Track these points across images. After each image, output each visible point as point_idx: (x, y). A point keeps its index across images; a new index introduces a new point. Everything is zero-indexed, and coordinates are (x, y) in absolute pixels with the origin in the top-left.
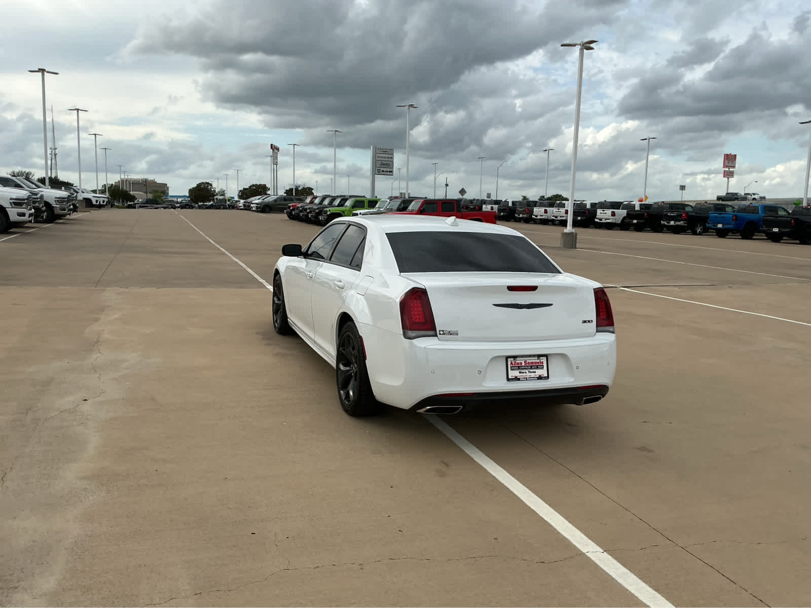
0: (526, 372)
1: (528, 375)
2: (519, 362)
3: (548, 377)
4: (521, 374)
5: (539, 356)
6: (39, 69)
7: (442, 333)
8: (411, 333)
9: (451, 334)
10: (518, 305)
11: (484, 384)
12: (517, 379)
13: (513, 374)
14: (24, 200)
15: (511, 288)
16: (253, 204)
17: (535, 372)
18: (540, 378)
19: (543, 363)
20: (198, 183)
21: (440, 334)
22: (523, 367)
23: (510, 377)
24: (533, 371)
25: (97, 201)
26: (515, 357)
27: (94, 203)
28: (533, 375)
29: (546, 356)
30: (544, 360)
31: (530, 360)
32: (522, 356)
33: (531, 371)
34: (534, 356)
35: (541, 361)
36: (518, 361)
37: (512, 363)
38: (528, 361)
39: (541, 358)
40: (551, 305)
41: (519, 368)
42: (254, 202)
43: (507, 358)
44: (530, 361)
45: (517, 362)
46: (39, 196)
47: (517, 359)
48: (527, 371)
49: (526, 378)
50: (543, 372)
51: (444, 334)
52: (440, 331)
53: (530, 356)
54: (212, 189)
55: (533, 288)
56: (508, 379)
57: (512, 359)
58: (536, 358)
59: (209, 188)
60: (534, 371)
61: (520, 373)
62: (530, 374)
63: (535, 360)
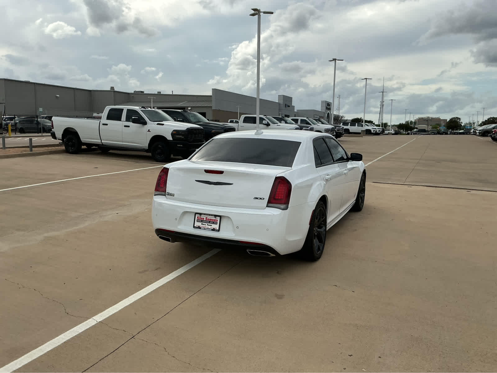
0: (205, 225)
1: (207, 226)
2: (203, 217)
3: (219, 230)
4: (202, 225)
5: (216, 216)
6: (333, 59)
7: (168, 194)
9: (171, 195)
10: (209, 182)
11: (179, 227)
12: (199, 228)
13: (197, 224)
15: (207, 171)
16: (478, 130)
17: (211, 226)
18: (214, 230)
19: (217, 220)
20: (451, 118)
21: (167, 195)
22: (204, 221)
23: (195, 226)
24: (210, 224)
25: (374, 131)
26: (200, 214)
27: (372, 132)
28: (210, 227)
29: (220, 217)
30: (218, 219)
31: (209, 217)
32: (205, 214)
33: (209, 224)
34: (212, 215)
35: (217, 219)
36: (203, 216)
37: (198, 217)
38: (208, 218)
39: (217, 217)
40: (232, 184)
41: (202, 221)
42: (478, 129)
43: (196, 213)
44: (209, 218)
45: (202, 217)
47: (202, 215)
48: (206, 224)
49: (205, 228)
50: (216, 227)
51: (168, 195)
52: (167, 193)
53: (210, 215)
54: (460, 122)
55: (221, 172)
57: (199, 215)
58: (213, 217)
59: (458, 121)
60: (211, 225)
61: (202, 224)
62: (208, 226)
63: (213, 218)
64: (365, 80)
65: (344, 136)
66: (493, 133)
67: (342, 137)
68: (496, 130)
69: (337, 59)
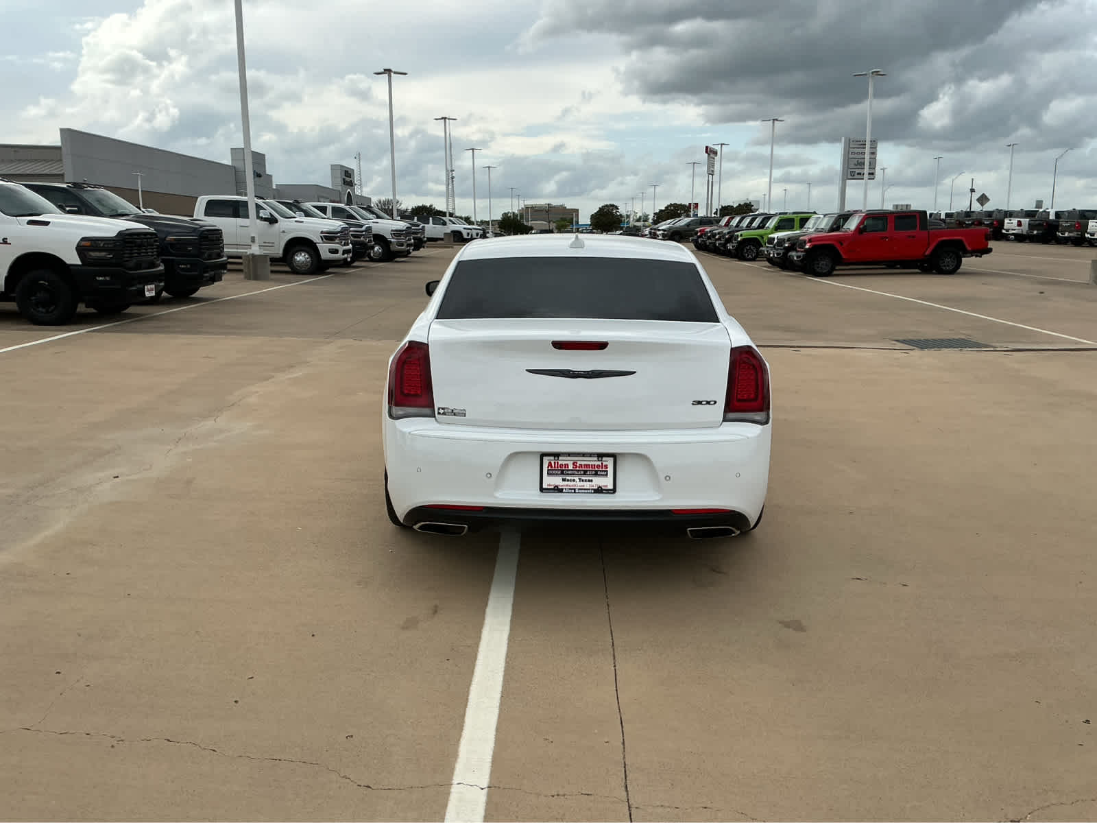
0: (574, 480)
1: (578, 484)
2: (564, 463)
3: (614, 491)
4: (566, 483)
5: (600, 456)
6: (385, 70)
7: (441, 411)
8: (398, 411)
9: (455, 415)
10: (570, 371)
11: (497, 494)
12: (557, 490)
13: (549, 481)
14: (337, 233)
15: (559, 345)
16: (659, 230)
17: (592, 481)
18: (599, 490)
19: (607, 468)
20: (601, 206)
21: (439, 413)
22: (570, 472)
23: (545, 486)
24: (587, 478)
25: (468, 234)
26: (557, 455)
27: (465, 236)
28: (587, 485)
29: (614, 456)
30: (609, 462)
31: (582, 461)
32: (569, 454)
33: (583, 478)
34: (591, 455)
35: (604, 463)
36: (562, 461)
37: (550, 464)
38: (579, 463)
39: (604, 459)
40: (635, 372)
41: (562, 473)
42: (660, 228)
43: (543, 455)
44: (583, 463)
45: (560, 463)
46: (364, 228)
47: (560, 458)
48: (577, 479)
49: (575, 489)
50: (607, 482)
51: (444, 414)
52: (439, 409)
53: (584, 455)
54: (618, 213)
55: (602, 346)
56: (542, 489)
57: (552, 458)
58: (596, 459)
59: (614, 211)
60: (591, 478)
61: (564, 480)
62: (582, 483)
63: (594, 461)
64: (443, 120)
65: (427, 247)
66: (699, 234)
67: (424, 247)
68: (703, 230)
69: (393, 70)
